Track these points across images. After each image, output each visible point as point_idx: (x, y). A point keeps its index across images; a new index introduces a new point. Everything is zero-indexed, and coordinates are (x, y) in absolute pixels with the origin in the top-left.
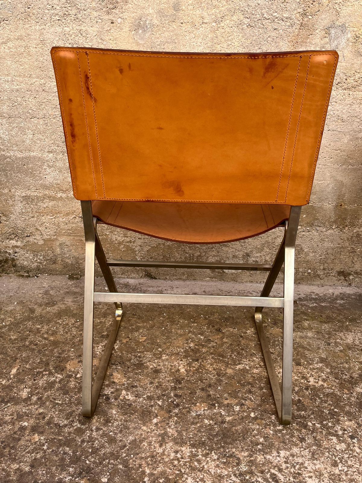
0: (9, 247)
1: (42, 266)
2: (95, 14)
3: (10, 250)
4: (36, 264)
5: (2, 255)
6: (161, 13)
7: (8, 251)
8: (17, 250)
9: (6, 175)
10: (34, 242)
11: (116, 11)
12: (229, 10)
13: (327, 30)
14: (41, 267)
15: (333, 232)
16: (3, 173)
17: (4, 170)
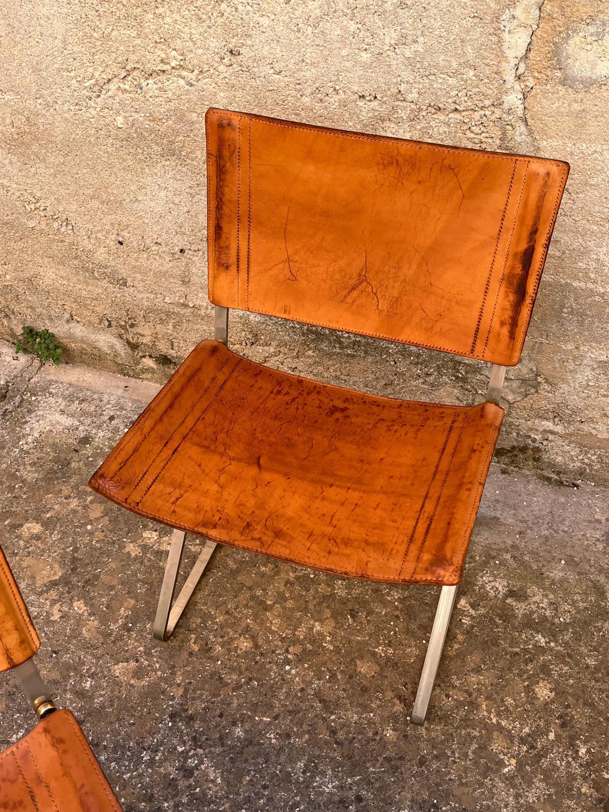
0: (537, 430)
1: (591, 470)
3: (537, 435)
4: (579, 464)
5: (520, 439)
7: (532, 436)
8: (551, 437)
9: (581, 323)
10: (591, 433)
14: (588, 471)
16: (576, 319)
17: (582, 315)
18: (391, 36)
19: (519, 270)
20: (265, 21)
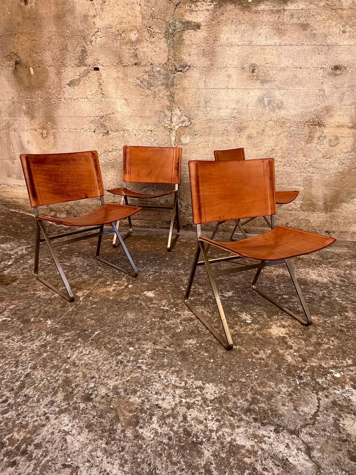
2: (234, 133)
6: (257, 133)
11: (242, 132)
12: (282, 131)
13: (319, 138)
15: (323, 214)
18: (153, 140)
19: (177, 166)
20: (131, 140)
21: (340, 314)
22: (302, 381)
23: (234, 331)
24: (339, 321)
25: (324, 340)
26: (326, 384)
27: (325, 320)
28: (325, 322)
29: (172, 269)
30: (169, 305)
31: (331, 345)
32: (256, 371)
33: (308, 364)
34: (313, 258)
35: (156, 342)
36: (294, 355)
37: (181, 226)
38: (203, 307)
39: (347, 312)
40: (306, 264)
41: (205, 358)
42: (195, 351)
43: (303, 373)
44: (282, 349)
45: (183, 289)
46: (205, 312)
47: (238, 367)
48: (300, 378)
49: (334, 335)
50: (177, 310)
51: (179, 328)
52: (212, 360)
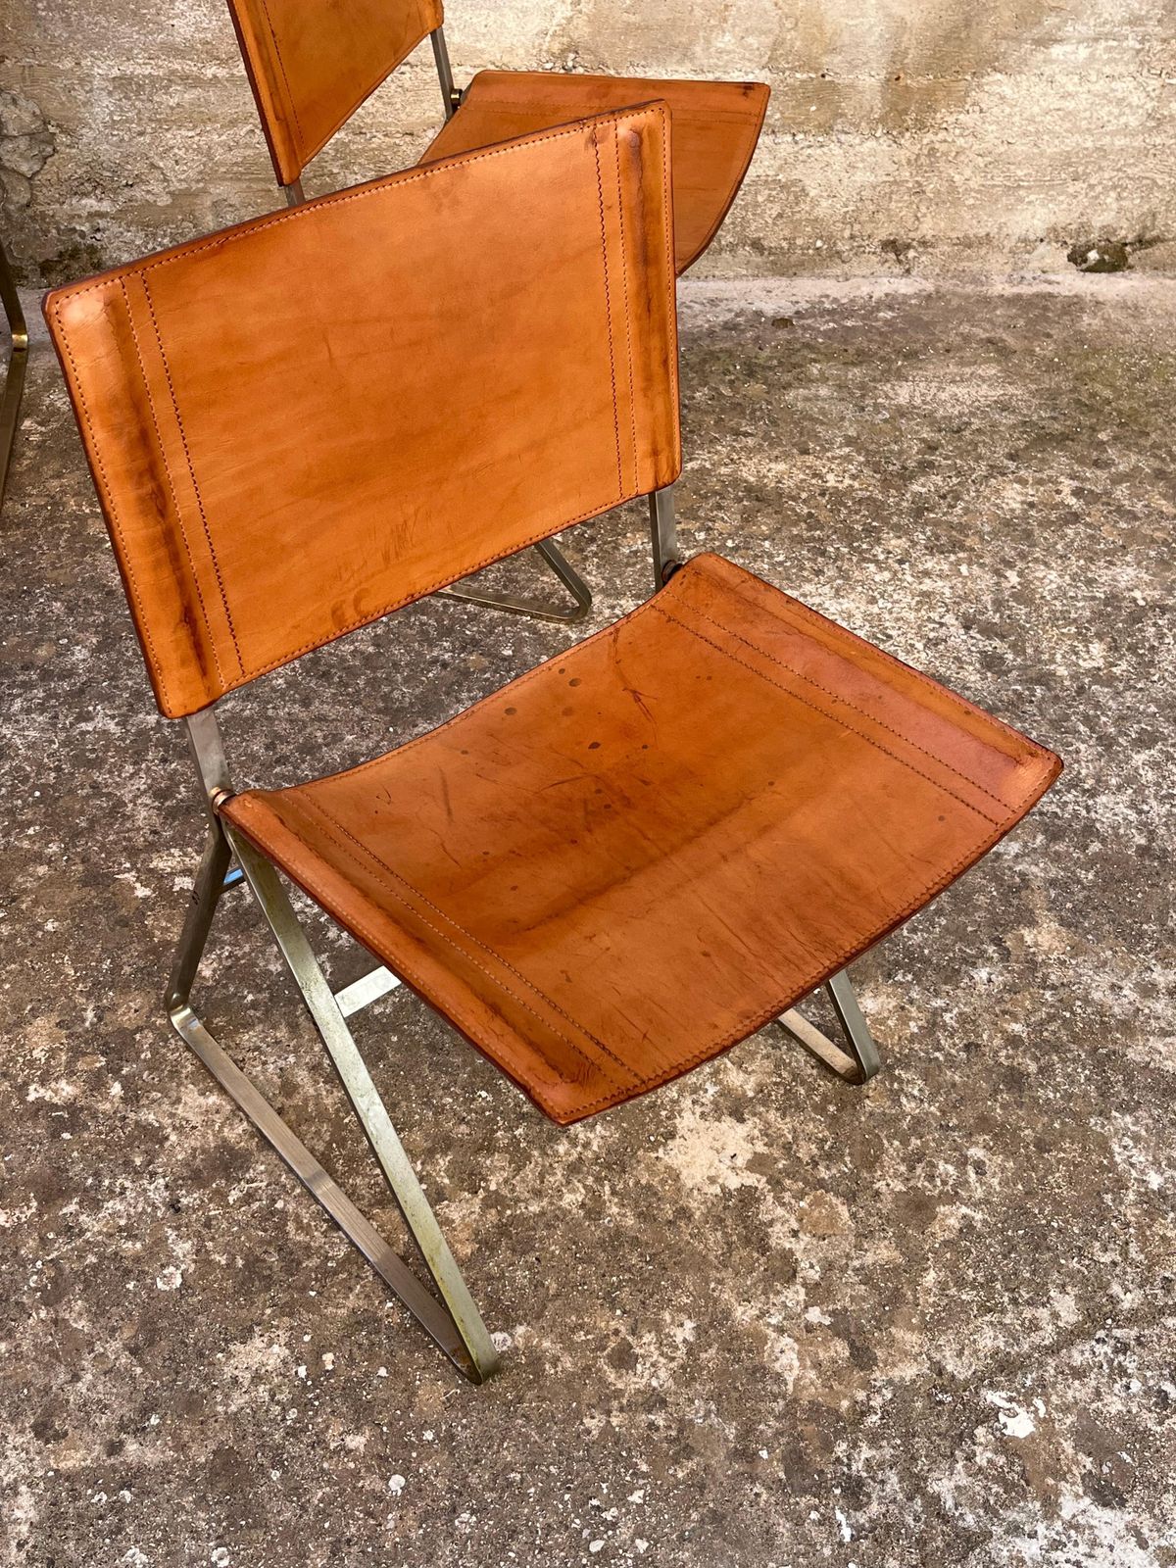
21: (998, 942)
22: (862, 1518)
23: (487, 1204)
24: (1000, 1005)
25: (942, 1166)
26: (972, 1503)
27: (936, 1013)
28: (933, 1024)
29: (42, 708)
30: (76, 1053)
31: (976, 1205)
32: (636, 1497)
33: (878, 1376)
34: (831, 480)
35: (49, 1413)
36: (809, 1328)
37: (29, 268)
38: (282, 1033)
39: (1032, 923)
40: (798, 540)
41: (355, 1475)
42: (292, 1433)
43: (866, 1452)
44: (745, 1298)
45: (142, 892)
46: (302, 1076)
47: (545, 1494)
48: (855, 1492)
49: (984, 1123)
50: (132, 1098)
51: (172, 1260)
52: (397, 1482)
